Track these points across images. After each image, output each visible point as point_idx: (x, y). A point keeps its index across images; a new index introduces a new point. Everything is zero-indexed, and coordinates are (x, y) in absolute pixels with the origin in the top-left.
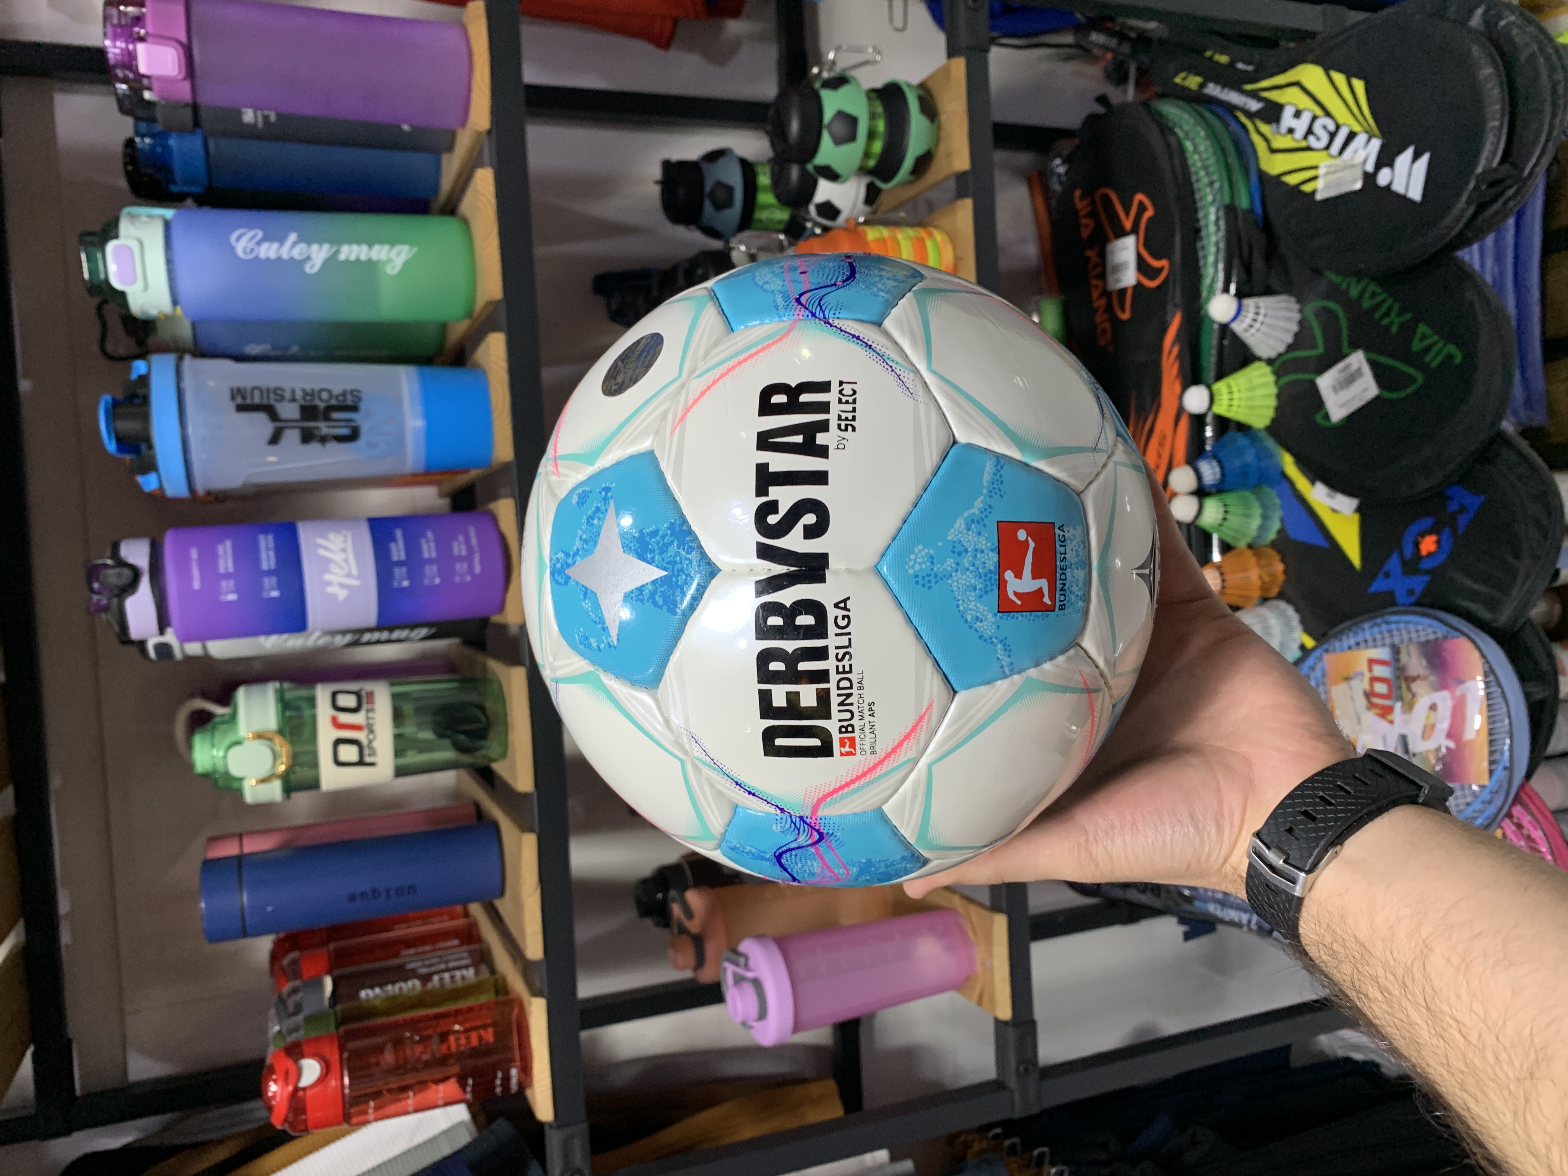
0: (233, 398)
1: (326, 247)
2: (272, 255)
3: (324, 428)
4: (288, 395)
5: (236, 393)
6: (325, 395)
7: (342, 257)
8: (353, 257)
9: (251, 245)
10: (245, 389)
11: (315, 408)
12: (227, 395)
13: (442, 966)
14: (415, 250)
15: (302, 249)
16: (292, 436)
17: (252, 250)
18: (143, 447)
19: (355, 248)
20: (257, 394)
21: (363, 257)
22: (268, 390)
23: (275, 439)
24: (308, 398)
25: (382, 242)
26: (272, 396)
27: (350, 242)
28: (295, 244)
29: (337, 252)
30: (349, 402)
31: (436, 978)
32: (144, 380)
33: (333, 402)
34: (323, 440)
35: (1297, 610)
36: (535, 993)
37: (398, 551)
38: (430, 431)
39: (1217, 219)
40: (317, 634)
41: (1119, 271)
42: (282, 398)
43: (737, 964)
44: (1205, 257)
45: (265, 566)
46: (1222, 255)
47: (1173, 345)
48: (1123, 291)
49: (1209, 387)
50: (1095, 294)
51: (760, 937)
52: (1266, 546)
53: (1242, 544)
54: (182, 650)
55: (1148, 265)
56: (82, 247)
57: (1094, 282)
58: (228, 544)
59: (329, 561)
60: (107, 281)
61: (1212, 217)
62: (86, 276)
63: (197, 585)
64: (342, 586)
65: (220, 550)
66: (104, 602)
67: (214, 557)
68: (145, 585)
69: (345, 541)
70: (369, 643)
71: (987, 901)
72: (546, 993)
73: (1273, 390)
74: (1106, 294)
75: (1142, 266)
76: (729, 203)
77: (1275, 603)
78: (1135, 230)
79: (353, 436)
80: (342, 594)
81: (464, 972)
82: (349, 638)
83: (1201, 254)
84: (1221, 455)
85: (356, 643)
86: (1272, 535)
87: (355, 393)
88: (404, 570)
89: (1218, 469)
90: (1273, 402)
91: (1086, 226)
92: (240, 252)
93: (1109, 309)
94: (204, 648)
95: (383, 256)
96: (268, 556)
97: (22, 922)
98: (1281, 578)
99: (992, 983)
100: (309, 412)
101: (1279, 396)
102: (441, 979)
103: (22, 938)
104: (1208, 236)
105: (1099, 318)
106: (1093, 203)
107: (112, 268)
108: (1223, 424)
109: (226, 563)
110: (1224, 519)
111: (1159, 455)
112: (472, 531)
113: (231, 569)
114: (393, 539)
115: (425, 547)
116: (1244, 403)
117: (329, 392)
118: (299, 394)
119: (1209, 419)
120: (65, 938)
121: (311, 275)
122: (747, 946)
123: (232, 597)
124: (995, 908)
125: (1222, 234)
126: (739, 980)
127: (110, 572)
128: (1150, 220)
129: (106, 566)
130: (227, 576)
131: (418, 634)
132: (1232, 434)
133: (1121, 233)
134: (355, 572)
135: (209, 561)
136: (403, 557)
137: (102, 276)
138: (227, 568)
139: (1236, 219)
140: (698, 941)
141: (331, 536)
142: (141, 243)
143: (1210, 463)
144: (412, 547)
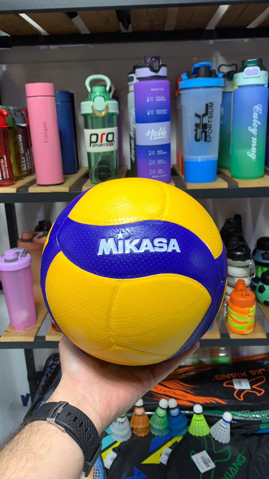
0: (210, 103)
1: (256, 133)
2: (254, 117)
3: (199, 131)
4: (210, 120)
5: (212, 104)
6: (210, 131)
7: (253, 138)
8: (252, 141)
9: (257, 111)
10: (213, 107)
11: (206, 128)
12: (211, 102)
13: (27, 160)
14: (254, 161)
15: (256, 126)
16: (198, 121)
17: (256, 111)
18: (196, 75)
19: (256, 142)
20: (211, 110)
21: (252, 145)
22: (212, 114)
23: (197, 115)
24: (209, 126)
25: (257, 151)
26: (210, 115)
27: (257, 140)
28: (257, 124)
29: (254, 137)
30: (207, 139)
31: (24, 158)
32: (216, 76)
33: (208, 134)
34: (196, 130)
35: (128, 440)
36: (18, 189)
37: (160, 152)
38: (197, 163)
39: (257, 418)
40: (135, 126)
41: (239, 383)
42: (209, 118)
43: (23, 253)
44: (244, 413)
45: (157, 111)
46: (245, 419)
47: (216, 401)
48: (232, 384)
49: (202, 413)
50: (231, 375)
51: (31, 260)
52: (150, 431)
53: (151, 422)
54: (131, 85)
55: (241, 394)
56: (257, 59)
57: (235, 374)
58: (165, 100)
59: (158, 131)
60: (247, 66)
61: (257, 416)
62: (248, 60)
63: (152, 90)
64: (150, 134)
65: (163, 97)
66: (148, 61)
67: (161, 96)
68: (153, 74)
69: (164, 136)
70: (130, 142)
71: (38, 335)
72: (18, 193)
73: (201, 435)
74: (231, 379)
75: (241, 391)
76: (264, 259)
77: (131, 433)
78: (252, 389)
79: (197, 140)
80: (147, 135)
81: (25, 167)
82: (133, 136)
83: (245, 411)
84: (180, 416)
85: (131, 138)
86: (153, 432)
87: (210, 141)
88: (154, 154)
89: (175, 415)
90: (197, 435)
91: (253, 372)
92: (255, 107)
93: (227, 379)
94: (131, 91)
95: (252, 151)
96: (160, 112)
97: (48, 34)
98: (139, 435)
99: (12, 336)
100: (205, 126)
101: (199, 437)
102: (23, 160)
103: (43, 35)
104: (252, 414)
105: (224, 376)
106: (261, 375)
107: (251, 68)
108: (190, 417)
109: (159, 99)
110: (159, 417)
111: (180, 395)
112: (165, 175)
113: (157, 100)
114: (164, 151)
115: (161, 161)
116: (197, 425)
117: (210, 133)
118: (210, 123)
119: (192, 412)
120: (42, 47)
121: (247, 129)
122: (28, 256)
123: (148, 100)
124: (36, 338)
125: (252, 419)
126: (18, 253)
127: (158, 63)
128: (256, 394)
129: (159, 62)
130: (155, 99)
131: (133, 157)
132: (187, 420)
133: (251, 384)
134: (154, 139)
135: (159, 94)
136: (158, 154)
137: (248, 65)
138: (157, 99)
139: (256, 424)
140: (30, 240)
141: (166, 132)
142: (259, 77)
143: (178, 412)
144: (161, 157)
